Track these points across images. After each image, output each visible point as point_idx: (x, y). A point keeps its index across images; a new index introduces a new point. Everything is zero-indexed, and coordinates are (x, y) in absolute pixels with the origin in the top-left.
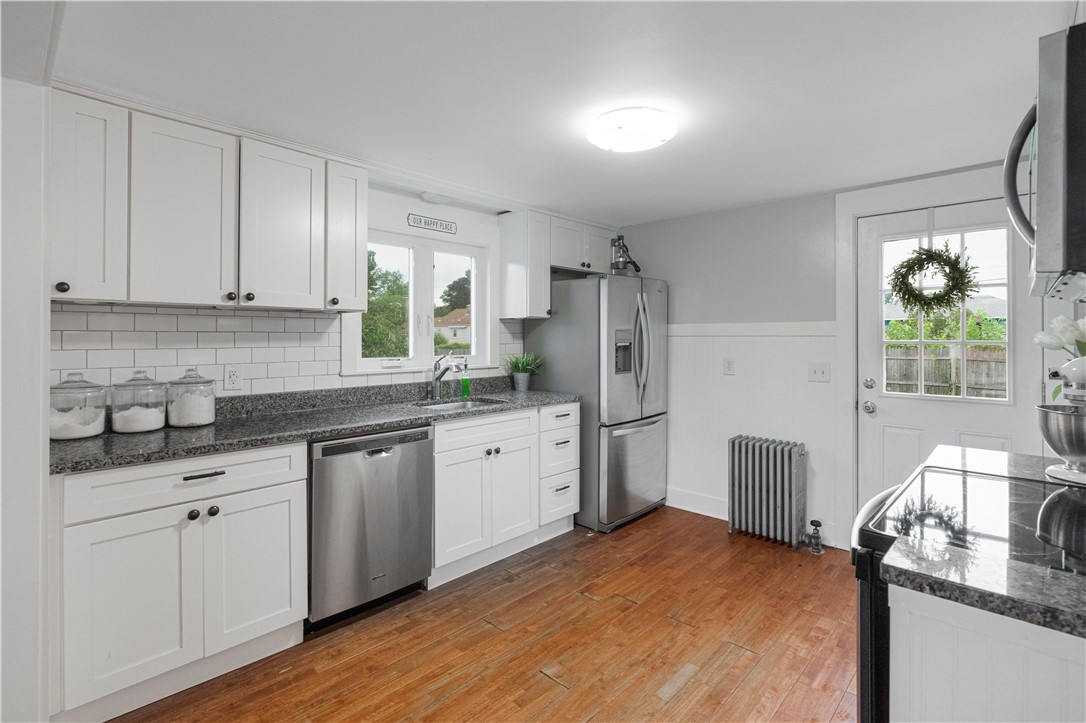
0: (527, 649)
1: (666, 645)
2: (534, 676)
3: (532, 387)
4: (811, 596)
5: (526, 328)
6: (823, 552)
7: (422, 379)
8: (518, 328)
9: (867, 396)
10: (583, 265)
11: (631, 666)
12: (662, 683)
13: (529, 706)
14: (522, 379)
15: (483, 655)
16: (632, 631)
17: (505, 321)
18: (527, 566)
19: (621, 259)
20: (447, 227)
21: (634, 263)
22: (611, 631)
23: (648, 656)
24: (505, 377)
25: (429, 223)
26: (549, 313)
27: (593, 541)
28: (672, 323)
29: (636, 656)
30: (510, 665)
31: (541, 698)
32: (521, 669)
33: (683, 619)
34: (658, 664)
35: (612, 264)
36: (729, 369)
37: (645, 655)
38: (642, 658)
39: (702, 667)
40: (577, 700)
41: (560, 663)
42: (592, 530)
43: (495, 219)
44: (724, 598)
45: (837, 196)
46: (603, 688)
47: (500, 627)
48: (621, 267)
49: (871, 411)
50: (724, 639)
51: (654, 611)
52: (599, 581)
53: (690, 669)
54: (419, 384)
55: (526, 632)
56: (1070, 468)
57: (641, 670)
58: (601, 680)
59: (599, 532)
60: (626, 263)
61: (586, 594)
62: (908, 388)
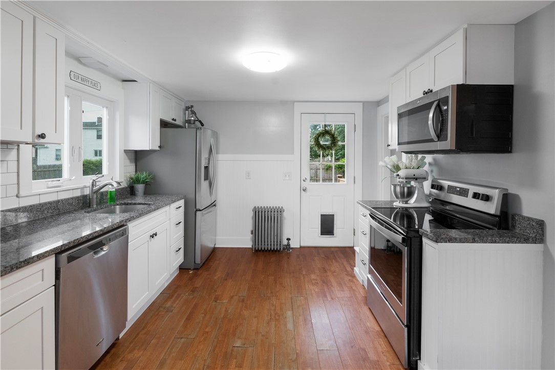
0: (216, 340)
1: (273, 308)
2: (232, 350)
3: (147, 193)
4: (301, 268)
5: (137, 156)
6: (291, 251)
7: (78, 194)
8: (133, 156)
9: (304, 185)
10: (173, 119)
11: (268, 323)
12: (285, 325)
13: (245, 365)
14: (140, 188)
15: (196, 355)
16: (254, 309)
17: (126, 152)
18: (172, 300)
19: (193, 118)
20: (95, 85)
21: (200, 122)
22: (246, 313)
23: (271, 316)
24: (127, 188)
25: (84, 80)
26: (160, 147)
27: (195, 275)
28: (219, 154)
29: (266, 318)
30: (216, 352)
31: (246, 358)
32: (223, 350)
33: (269, 295)
34: (277, 318)
35: (186, 120)
36: (249, 176)
37: (269, 316)
38: (269, 318)
39: (293, 310)
40: (262, 350)
41: (239, 338)
42: (190, 269)
43: (121, 83)
44: (275, 280)
45: (295, 103)
46: (267, 338)
47: (189, 337)
48: (192, 122)
49: (304, 190)
50: (290, 296)
51: (255, 297)
52: (218, 293)
53: (289, 313)
54: (78, 197)
55: (207, 332)
56: (399, 203)
57: (273, 324)
58: (262, 336)
59: (194, 269)
60: (195, 121)
61: (218, 301)
62: (317, 181)
